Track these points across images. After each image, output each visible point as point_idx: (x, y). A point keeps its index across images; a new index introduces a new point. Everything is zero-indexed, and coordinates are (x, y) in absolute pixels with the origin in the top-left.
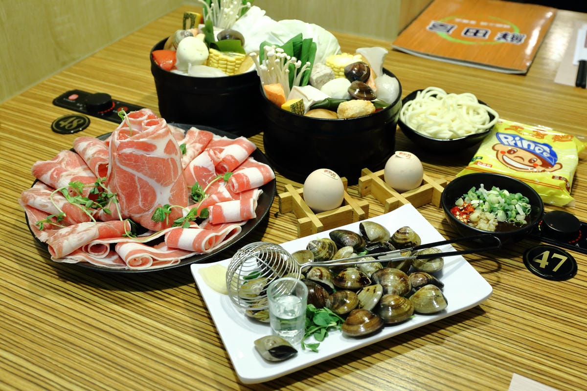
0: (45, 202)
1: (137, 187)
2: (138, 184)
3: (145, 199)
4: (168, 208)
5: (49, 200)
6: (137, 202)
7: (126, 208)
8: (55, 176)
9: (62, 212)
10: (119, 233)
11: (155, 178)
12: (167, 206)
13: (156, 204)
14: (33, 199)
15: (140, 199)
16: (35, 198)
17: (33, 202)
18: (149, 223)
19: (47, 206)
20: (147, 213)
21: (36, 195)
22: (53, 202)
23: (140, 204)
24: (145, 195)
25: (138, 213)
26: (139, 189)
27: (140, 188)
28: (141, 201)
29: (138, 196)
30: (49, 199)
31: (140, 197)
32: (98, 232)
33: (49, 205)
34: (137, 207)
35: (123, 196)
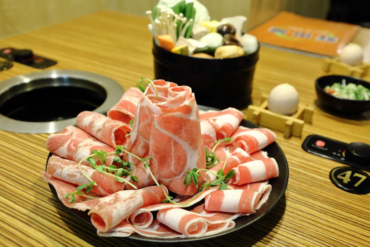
0: (73, 172)
1: (171, 151)
2: (173, 147)
3: (177, 164)
4: (196, 171)
5: (77, 170)
6: (169, 166)
7: (157, 172)
8: (73, 148)
9: (92, 181)
10: (159, 199)
11: (189, 142)
12: (195, 170)
13: (186, 168)
14: (60, 169)
15: (173, 163)
16: (62, 168)
17: (61, 173)
18: (179, 187)
19: (76, 176)
20: (177, 177)
21: (63, 164)
22: (82, 172)
23: (173, 168)
24: (178, 159)
25: (169, 178)
26: (172, 153)
27: (175, 152)
28: (174, 165)
29: (171, 160)
30: (78, 168)
31: (173, 161)
32: (143, 199)
33: (78, 175)
34: (169, 171)
35: (156, 160)
